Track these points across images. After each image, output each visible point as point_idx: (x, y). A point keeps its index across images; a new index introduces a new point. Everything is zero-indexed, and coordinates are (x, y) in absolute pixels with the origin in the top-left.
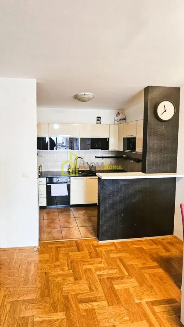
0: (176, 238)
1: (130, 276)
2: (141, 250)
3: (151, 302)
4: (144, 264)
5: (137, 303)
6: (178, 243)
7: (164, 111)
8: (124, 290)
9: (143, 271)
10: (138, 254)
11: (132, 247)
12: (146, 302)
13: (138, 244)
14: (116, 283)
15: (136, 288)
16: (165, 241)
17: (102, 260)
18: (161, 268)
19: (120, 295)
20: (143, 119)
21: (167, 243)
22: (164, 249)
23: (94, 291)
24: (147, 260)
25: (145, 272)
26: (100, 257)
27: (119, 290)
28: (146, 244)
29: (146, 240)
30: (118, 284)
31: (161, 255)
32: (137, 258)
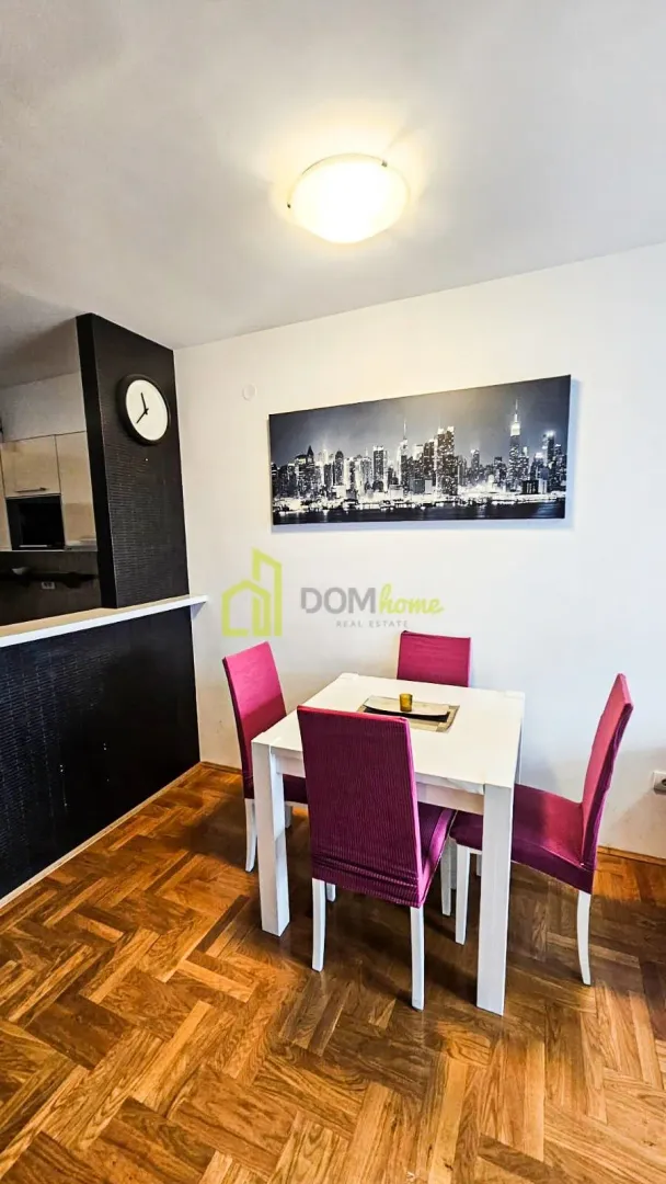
0: (207, 765)
1: (129, 931)
2: (138, 844)
3: (198, 948)
4: (155, 874)
5: (170, 983)
6: (214, 774)
7: (143, 410)
8: (123, 984)
9: (158, 893)
10: (133, 860)
11: (109, 852)
12: (189, 959)
13: (125, 834)
14: (94, 986)
15: (154, 948)
16: (186, 787)
17: (20, 962)
18: (197, 852)
19: (119, 1007)
20: (85, 429)
21: (191, 789)
22: (190, 806)
23: (22, 1080)
24: (158, 859)
25: (165, 892)
26: (9, 959)
27: (111, 995)
28: (145, 820)
29: (142, 810)
30: (100, 984)
31: (188, 822)
32: (133, 872)
